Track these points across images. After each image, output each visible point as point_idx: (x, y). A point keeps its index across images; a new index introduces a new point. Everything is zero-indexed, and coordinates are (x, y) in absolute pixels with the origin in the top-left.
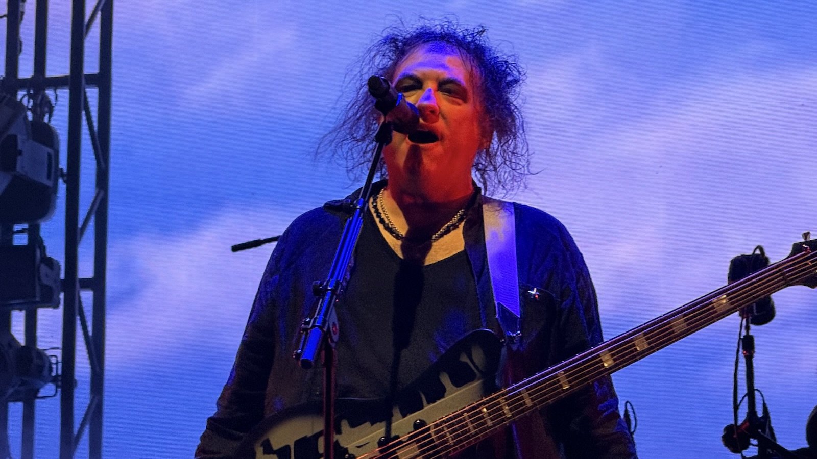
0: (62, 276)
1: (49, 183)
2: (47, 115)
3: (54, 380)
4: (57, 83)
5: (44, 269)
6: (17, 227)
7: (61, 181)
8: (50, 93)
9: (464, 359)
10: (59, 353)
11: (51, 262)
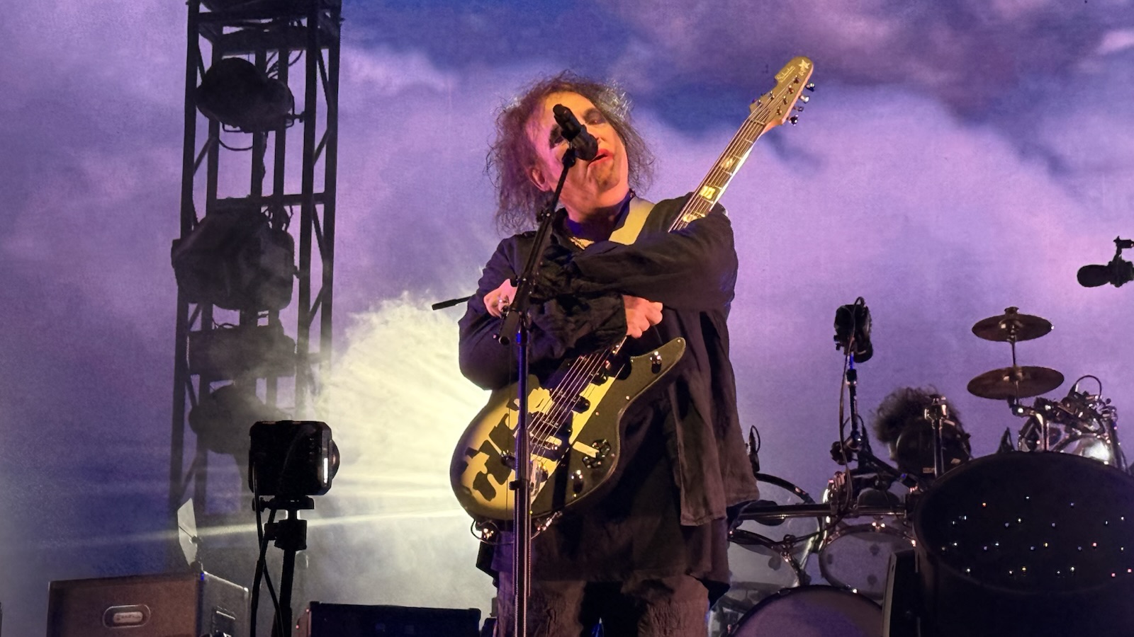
0: (296, 351)
1: (286, 277)
2: (285, 225)
4: (292, 199)
5: (282, 345)
6: (261, 313)
7: (295, 277)
8: (286, 207)
11: (288, 340)
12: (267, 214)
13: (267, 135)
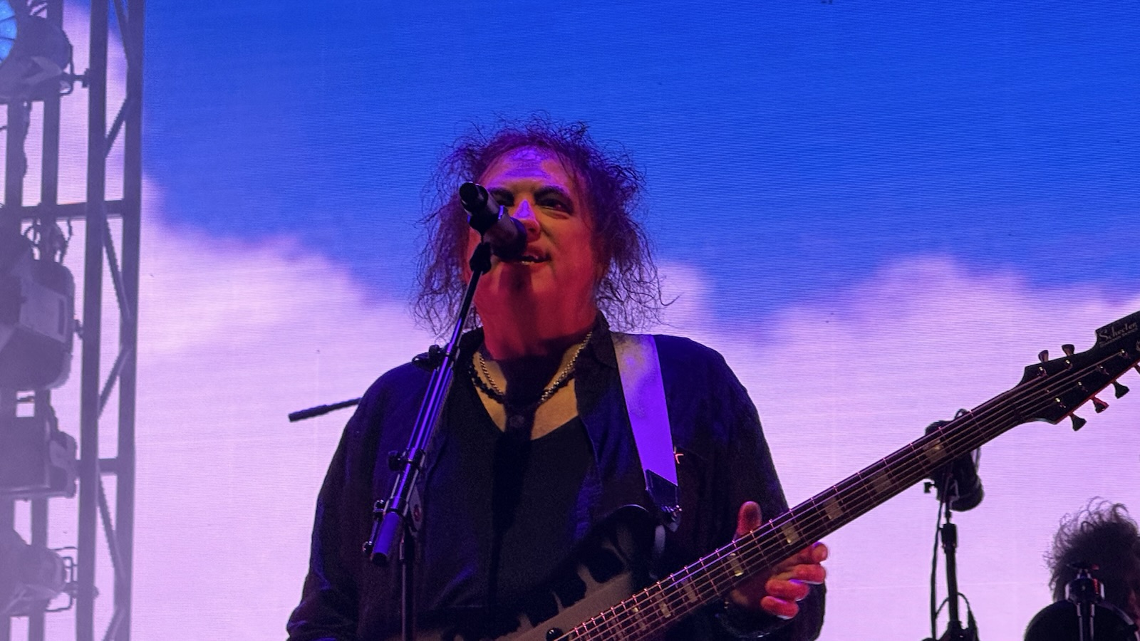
0: (78, 457)
1: (62, 339)
2: (59, 253)
3: (68, 588)
4: (72, 211)
5: (54, 447)
6: (21, 395)
7: (76, 336)
8: (62, 225)
10: (74, 554)
11: (63, 439)
12: (30, 236)
13: (29, 108)
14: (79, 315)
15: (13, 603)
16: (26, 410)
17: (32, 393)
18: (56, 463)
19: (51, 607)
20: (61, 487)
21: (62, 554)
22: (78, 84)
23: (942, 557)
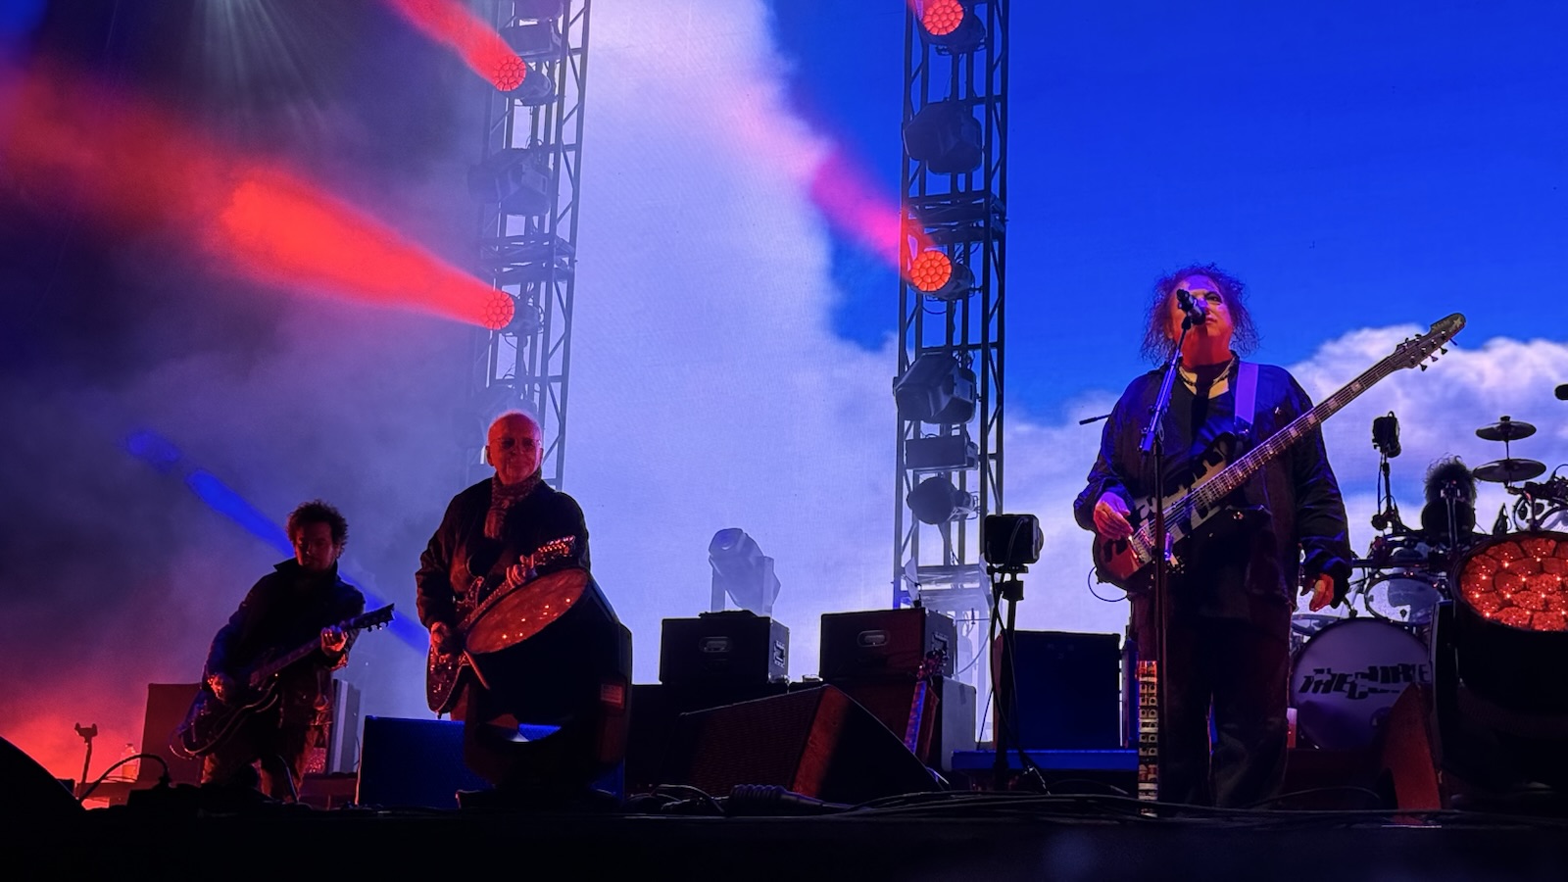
0: (979, 453)
1: (971, 402)
2: (970, 365)
3: (976, 509)
4: (975, 347)
5: (969, 448)
6: (954, 426)
7: (977, 401)
8: (970, 352)
9: (1216, 450)
10: (979, 495)
11: (973, 445)
12: (957, 358)
13: (956, 303)
14: (979, 392)
15: (953, 515)
16: (956, 433)
17: (958, 425)
18: (970, 455)
19: (969, 517)
20: (971, 464)
21: (973, 494)
22: (977, 292)
23: (1383, 477)
